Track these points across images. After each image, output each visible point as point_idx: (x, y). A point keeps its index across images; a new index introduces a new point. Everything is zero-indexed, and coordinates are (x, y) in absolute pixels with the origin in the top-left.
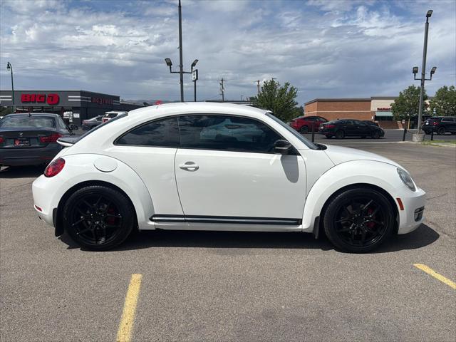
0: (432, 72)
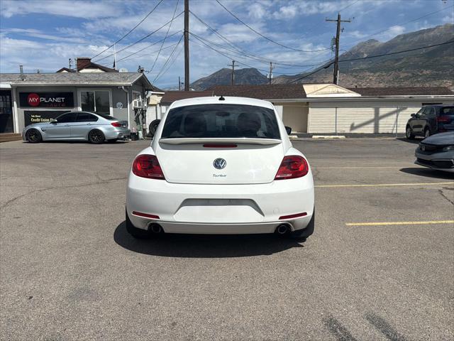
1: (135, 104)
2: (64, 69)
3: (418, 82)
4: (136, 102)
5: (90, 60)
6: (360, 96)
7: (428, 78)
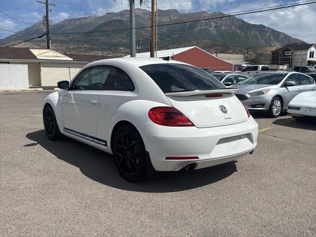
3: (82, 52)
6: (72, 59)
7: (87, 50)
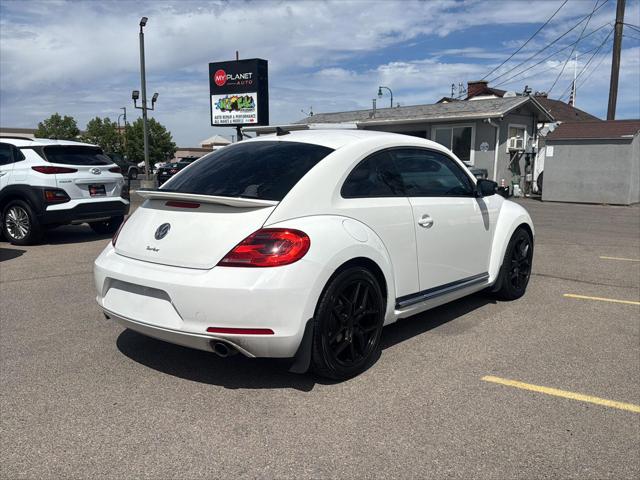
0: (154, 100)
1: (512, 145)
2: (445, 99)
4: (513, 142)
5: (485, 83)
